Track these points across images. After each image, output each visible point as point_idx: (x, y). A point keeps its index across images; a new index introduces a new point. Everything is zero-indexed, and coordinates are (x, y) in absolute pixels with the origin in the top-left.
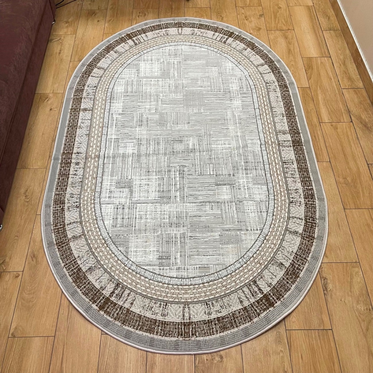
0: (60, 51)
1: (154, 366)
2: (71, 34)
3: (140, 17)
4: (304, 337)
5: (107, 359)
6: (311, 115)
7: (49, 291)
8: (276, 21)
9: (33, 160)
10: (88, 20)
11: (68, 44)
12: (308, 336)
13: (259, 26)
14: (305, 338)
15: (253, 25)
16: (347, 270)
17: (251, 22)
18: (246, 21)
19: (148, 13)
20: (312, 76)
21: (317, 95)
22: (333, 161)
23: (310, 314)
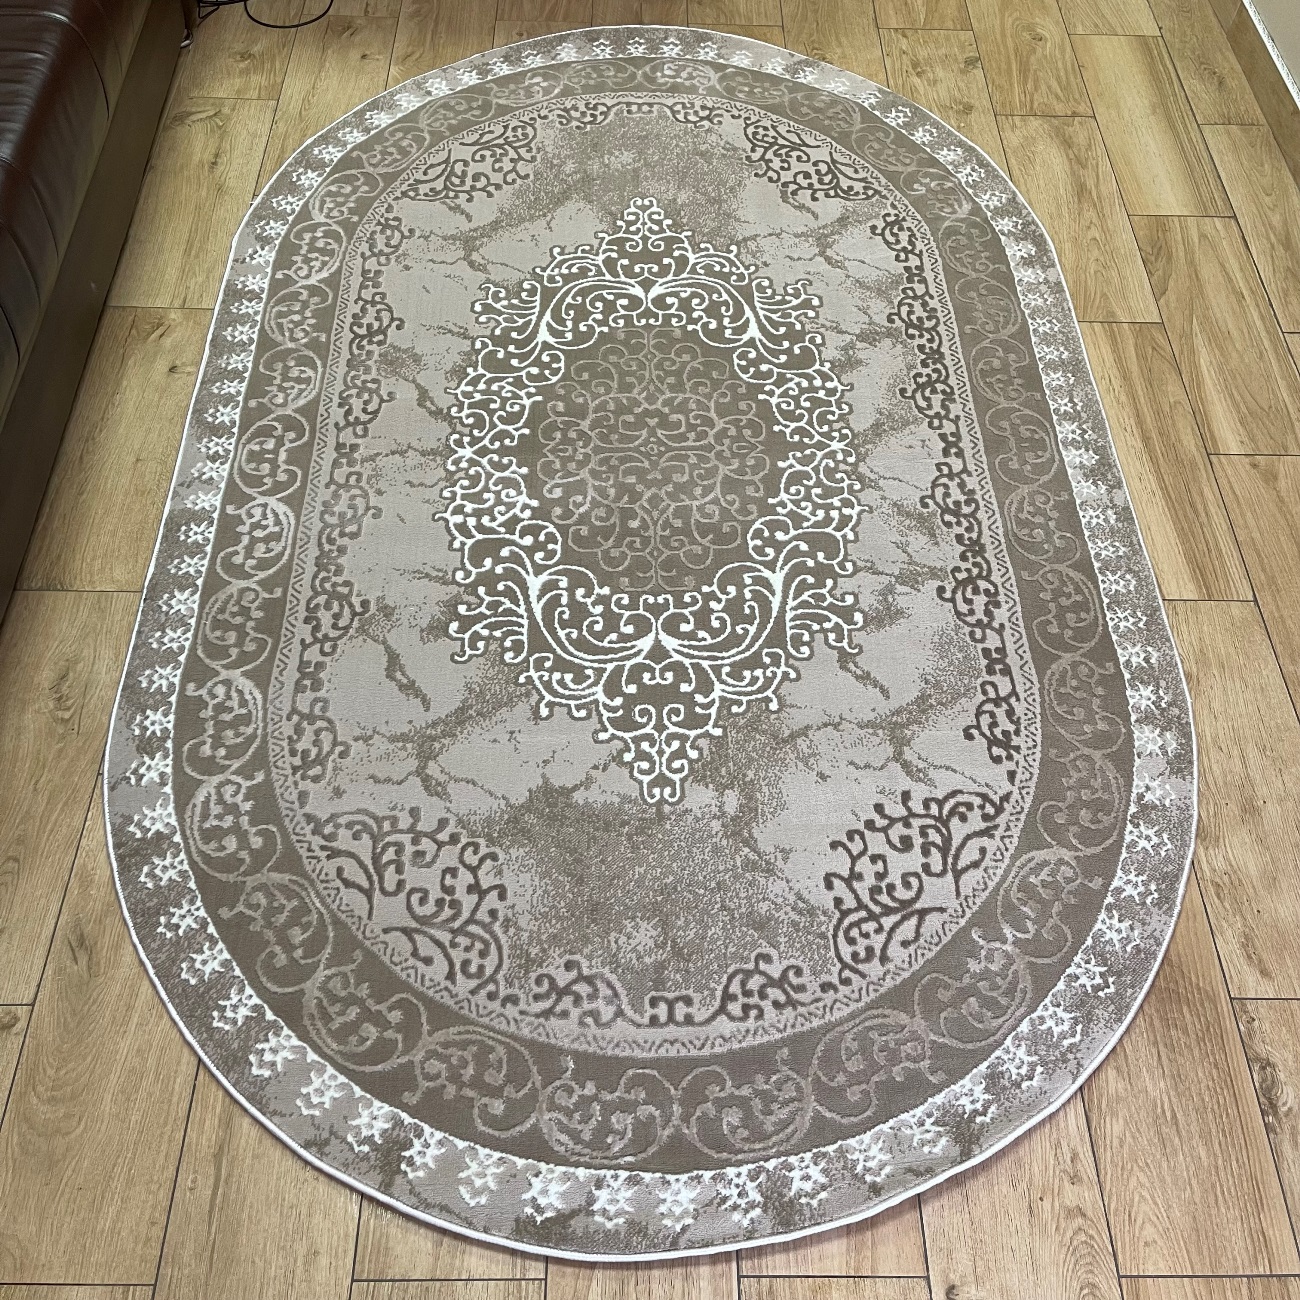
0: (217, 156)
2: (259, 98)
6: (1174, 425)
7: (137, 1092)
8: (1025, 83)
9: (93, 559)
10: (323, 50)
13: (966, 100)
15: (943, 93)
17: (935, 82)
18: (916, 80)
20: (1171, 283)
21: (1193, 351)
22: (1269, 598)
23: (1214, 1212)
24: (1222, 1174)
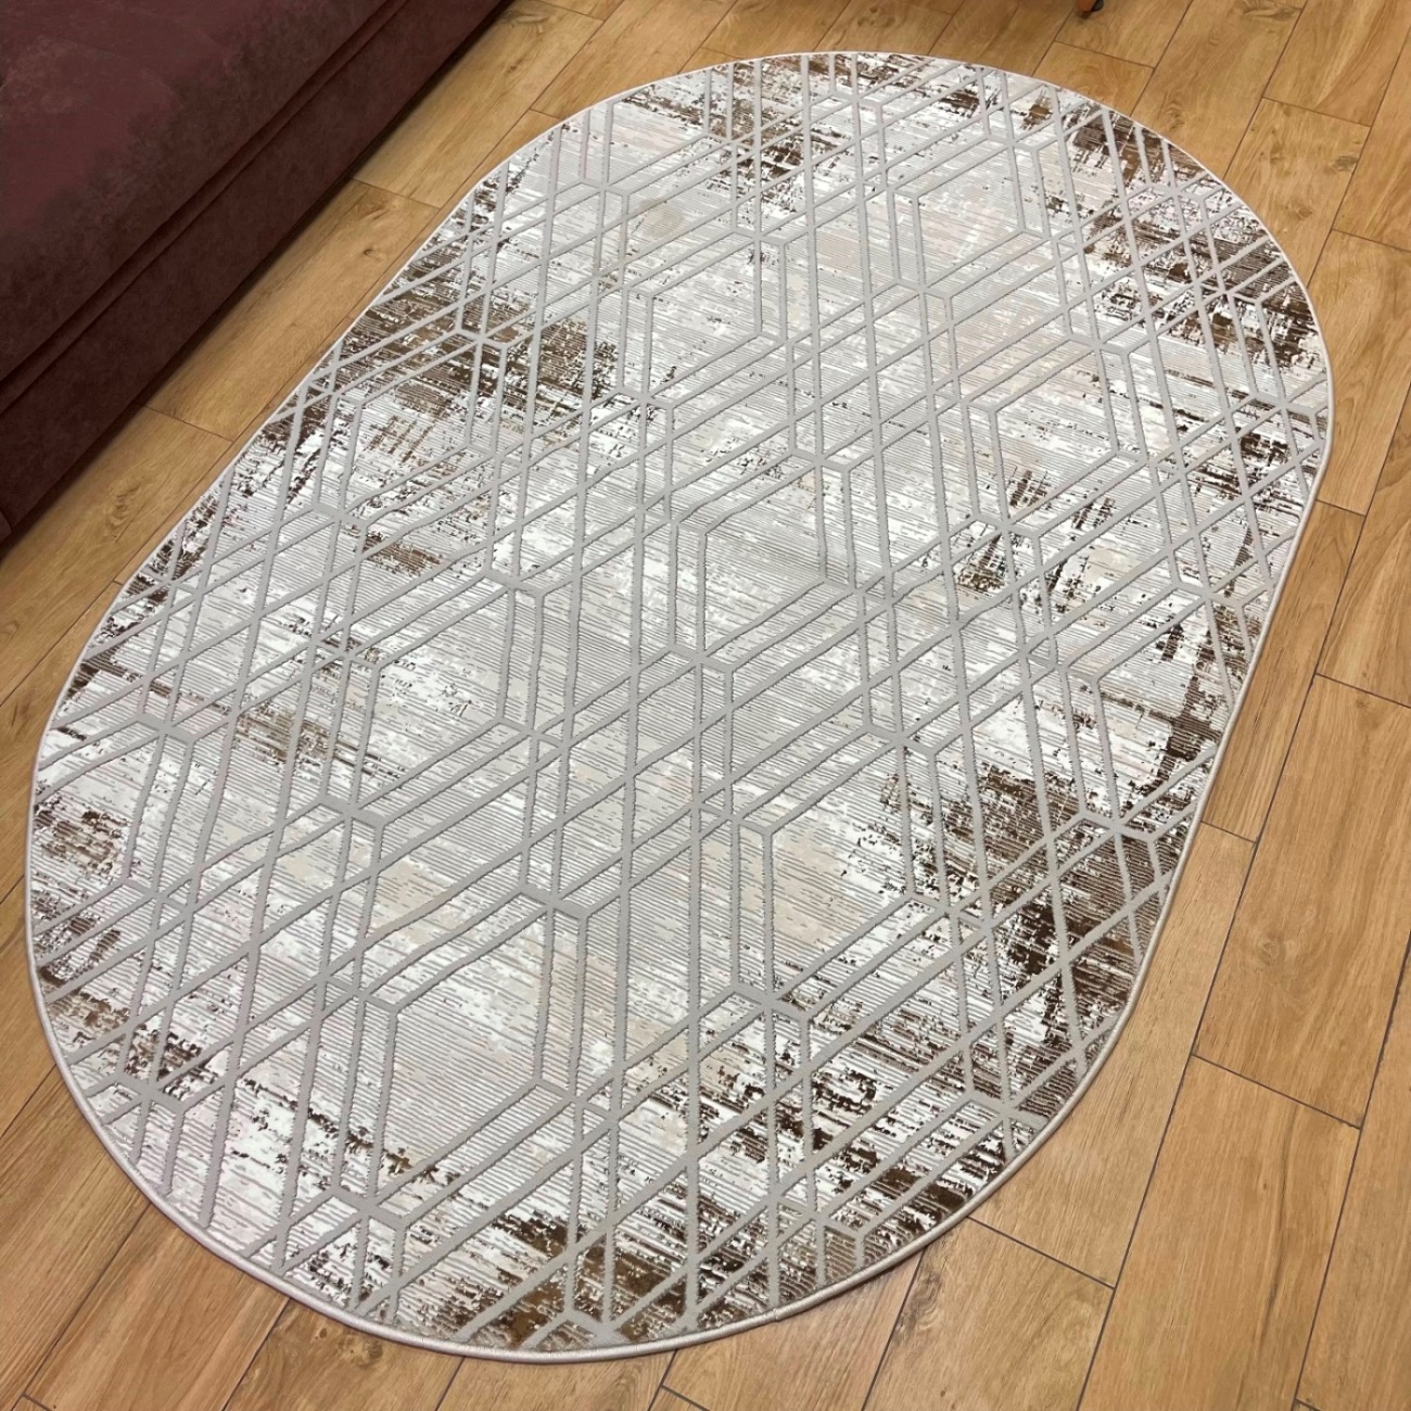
11: (560, 46)
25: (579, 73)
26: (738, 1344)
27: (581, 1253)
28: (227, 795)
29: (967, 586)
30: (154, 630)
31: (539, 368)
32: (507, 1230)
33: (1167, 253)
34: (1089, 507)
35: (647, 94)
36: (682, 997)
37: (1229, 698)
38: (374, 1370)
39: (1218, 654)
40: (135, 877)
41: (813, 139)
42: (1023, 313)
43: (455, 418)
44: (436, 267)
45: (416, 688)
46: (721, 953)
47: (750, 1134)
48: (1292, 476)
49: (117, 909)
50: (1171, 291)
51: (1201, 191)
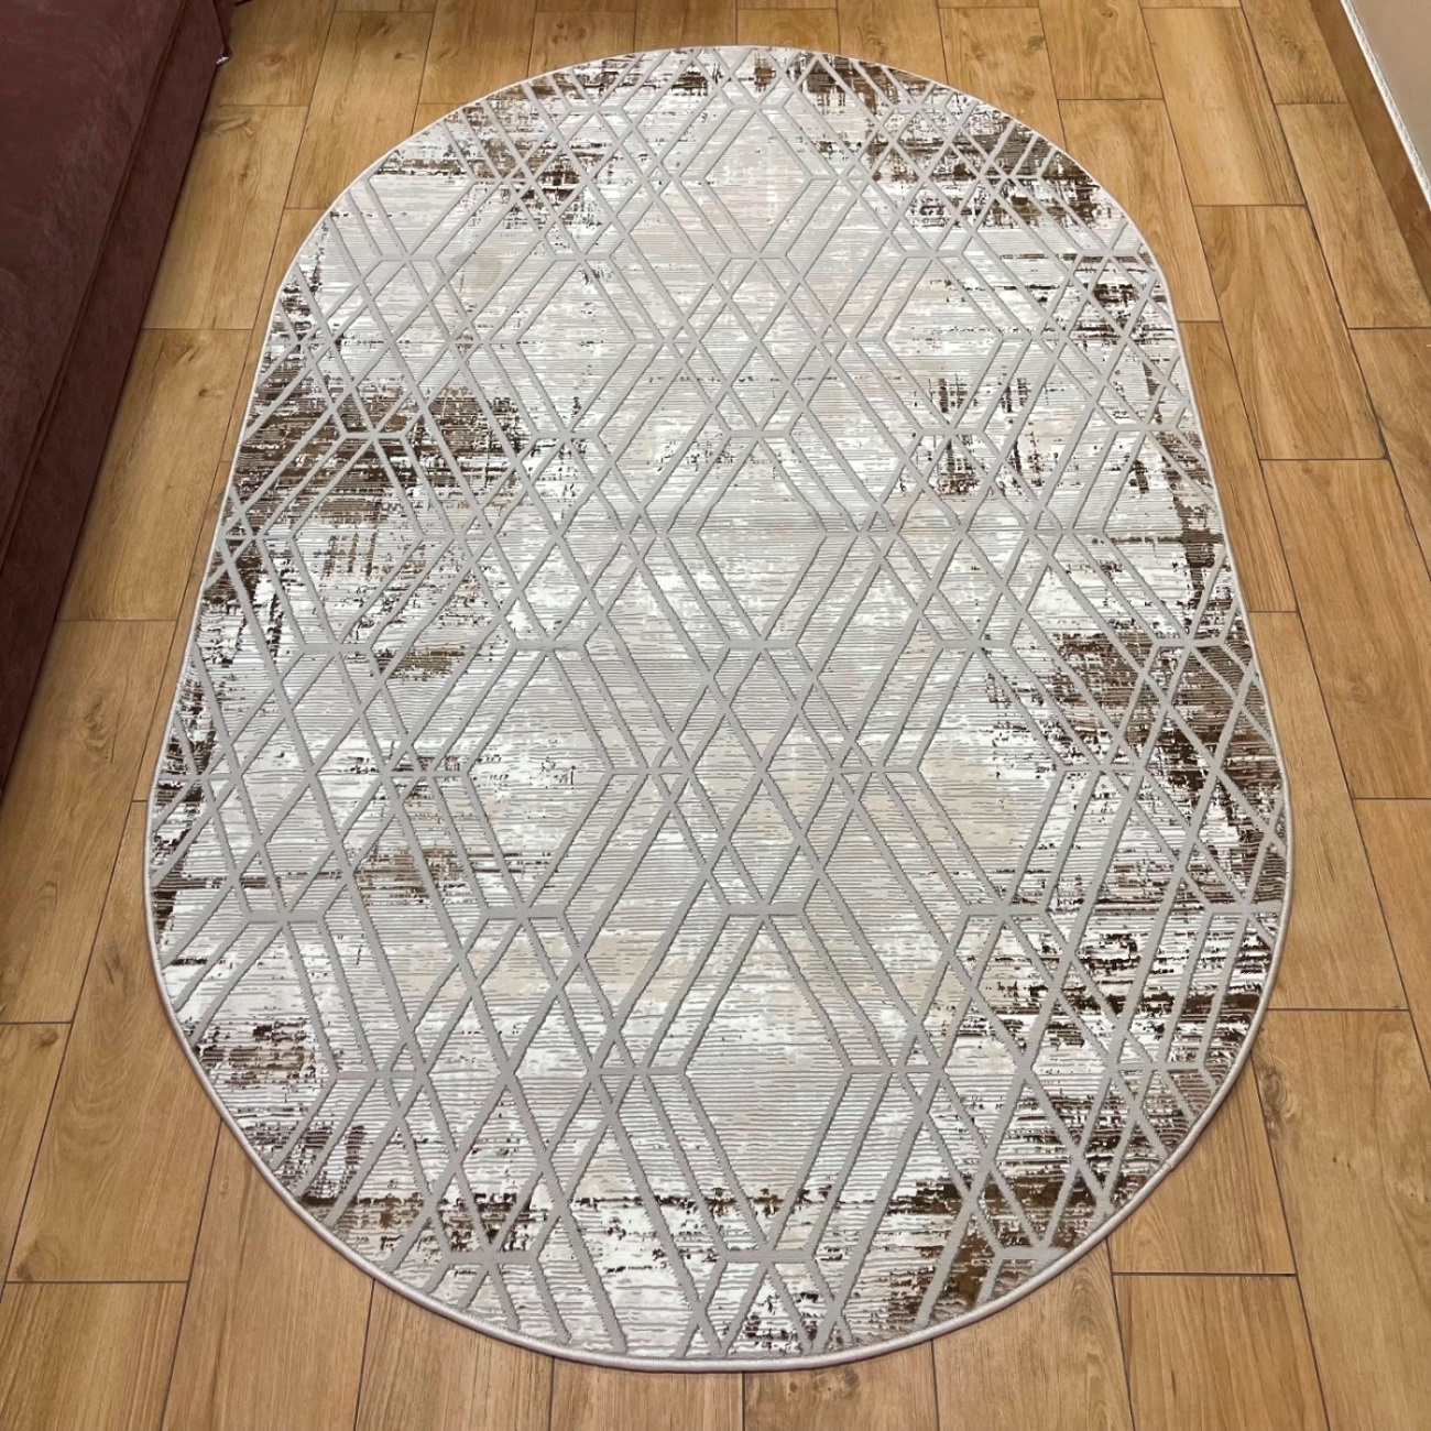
0: (247, 167)
1: (581, 1410)
2: (290, 104)
3: (562, 42)
4: (1183, 1302)
5: (395, 1374)
6: (1226, 428)
8: (1091, 66)
9: (125, 588)
10: (357, 50)
11: (279, 142)
12: (1202, 1300)
13: (1027, 84)
14: (1189, 1308)
15: (1004, 78)
16: (1359, 1038)
17: (996, 65)
18: (975, 63)
19: (594, 27)
20: (1234, 277)
21: (1251, 351)
22: (1312, 608)
23: (1210, 1214)
24: (1220, 1178)
25: (314, 160)
26: (1153, 1205)
27: (980, 1198)
28: (389, 951)
29: (950, 494)
30: (211, 829)
31: (448, 442)
32: (902, 1211)
33: (943, 160)
34: (1008, 390)
35: (395, 161)
36: (926, 940)
37: (1210, 504)
38: (859, 1394)
39: (1181, 472)
40: (345, 1068)
41: (578, 155)
42: (855, 249)
43: (395, 516)
44: (286, 384)
45: (514, 776)
46: (937, 888)
47: (1058, 1026)
48: (1149, 308)
49: (345, 1106)
50: (964, 189)
51: (939, 99)
